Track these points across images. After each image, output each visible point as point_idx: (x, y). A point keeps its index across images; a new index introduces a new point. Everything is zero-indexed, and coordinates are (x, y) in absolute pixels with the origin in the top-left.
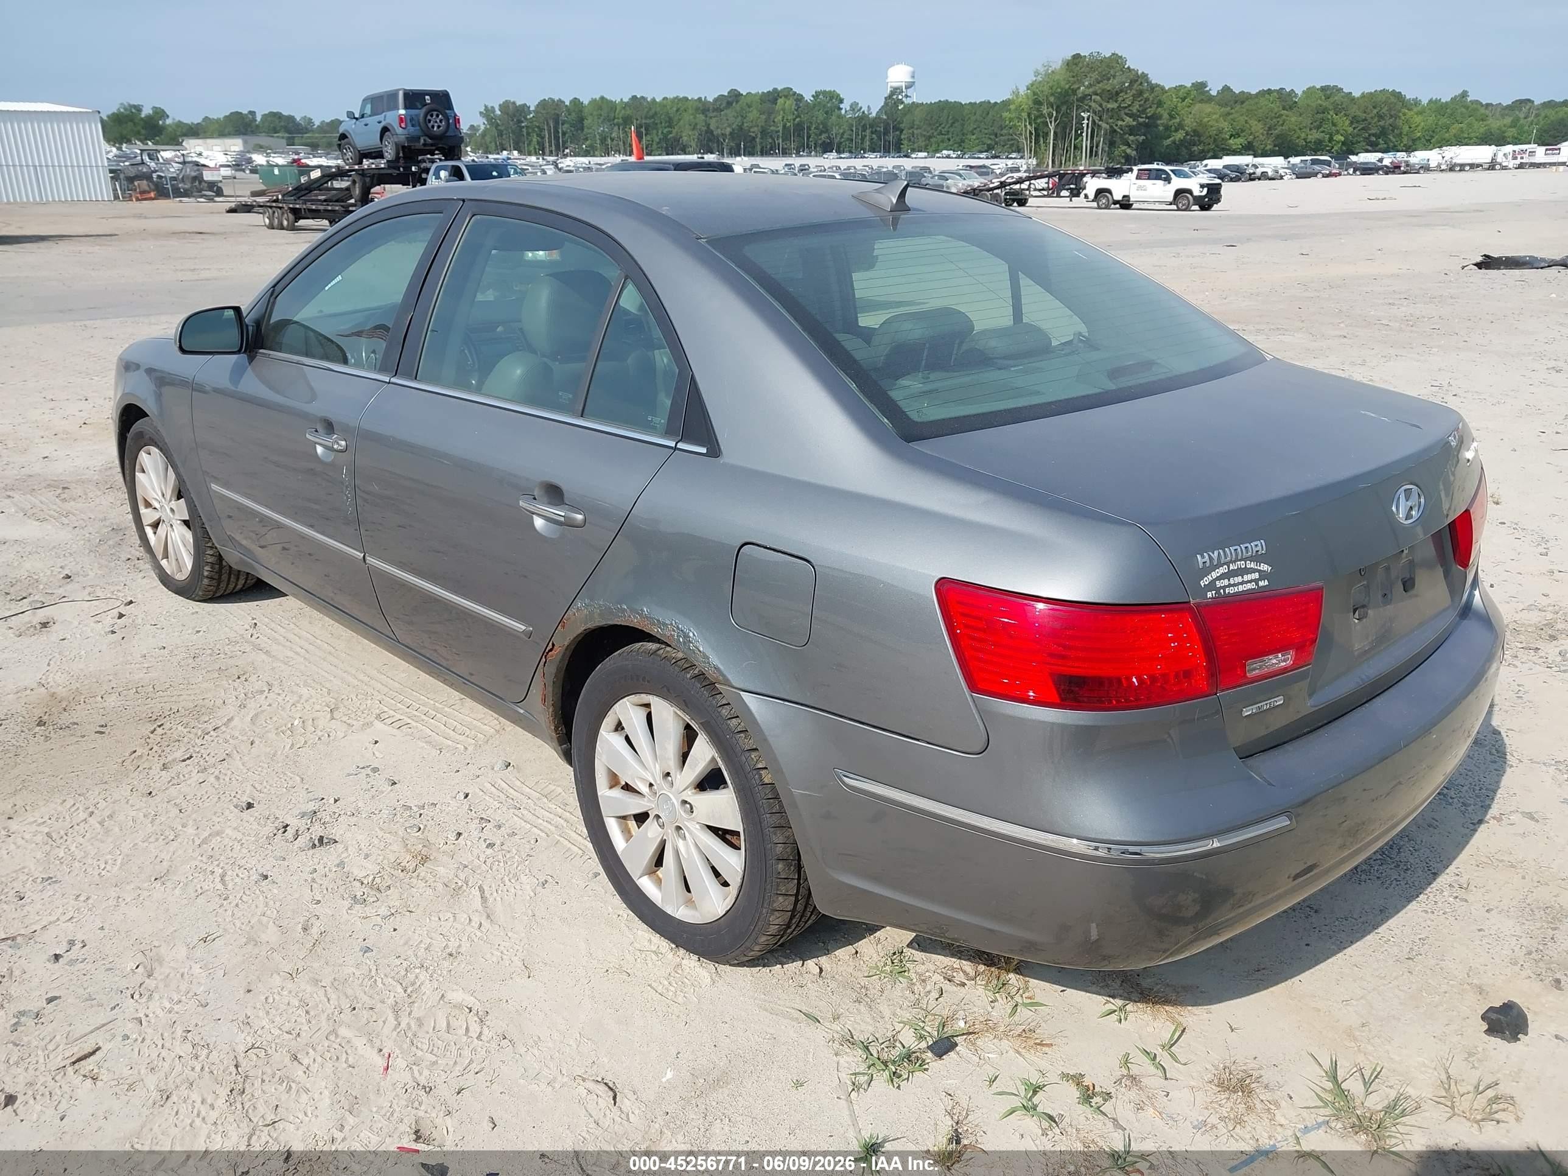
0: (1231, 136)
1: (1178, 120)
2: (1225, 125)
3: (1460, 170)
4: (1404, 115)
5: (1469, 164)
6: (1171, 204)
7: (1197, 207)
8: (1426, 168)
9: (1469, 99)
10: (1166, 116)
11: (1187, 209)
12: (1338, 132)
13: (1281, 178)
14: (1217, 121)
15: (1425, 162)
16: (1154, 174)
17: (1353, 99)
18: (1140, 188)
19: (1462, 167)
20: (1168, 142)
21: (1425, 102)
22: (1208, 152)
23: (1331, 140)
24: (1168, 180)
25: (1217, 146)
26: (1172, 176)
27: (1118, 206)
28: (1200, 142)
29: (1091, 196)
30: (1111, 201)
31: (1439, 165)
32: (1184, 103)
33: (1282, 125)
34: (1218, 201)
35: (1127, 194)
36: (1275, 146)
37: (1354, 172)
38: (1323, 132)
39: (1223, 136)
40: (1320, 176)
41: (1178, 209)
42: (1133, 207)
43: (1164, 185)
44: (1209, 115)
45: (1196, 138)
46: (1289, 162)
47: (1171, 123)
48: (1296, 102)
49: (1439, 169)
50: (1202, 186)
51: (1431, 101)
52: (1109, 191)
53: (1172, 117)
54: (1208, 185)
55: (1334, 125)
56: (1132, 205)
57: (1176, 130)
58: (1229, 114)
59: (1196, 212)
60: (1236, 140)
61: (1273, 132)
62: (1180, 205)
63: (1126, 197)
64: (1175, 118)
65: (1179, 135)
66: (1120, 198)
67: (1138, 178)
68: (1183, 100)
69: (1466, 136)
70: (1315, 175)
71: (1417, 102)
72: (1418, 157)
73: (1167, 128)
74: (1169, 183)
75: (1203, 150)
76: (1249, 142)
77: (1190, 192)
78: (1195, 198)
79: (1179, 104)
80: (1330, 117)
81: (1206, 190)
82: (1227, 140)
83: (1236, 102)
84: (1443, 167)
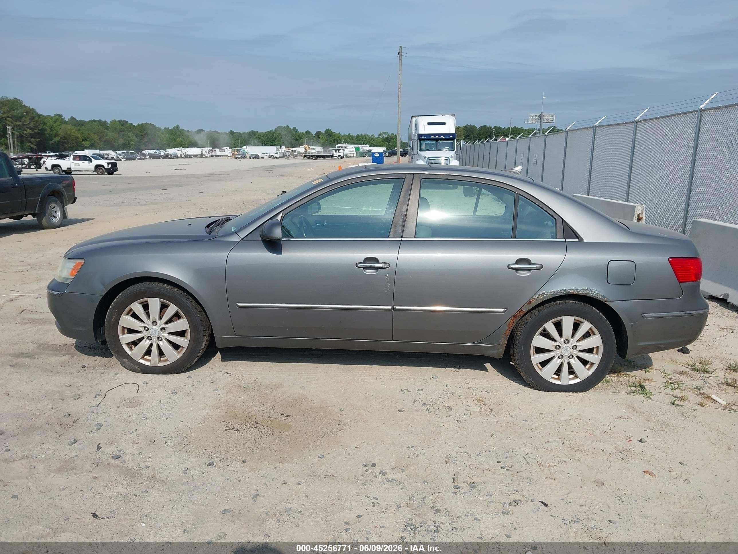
0: (83, 140)
1: (55, 132)
2: (79, 135)
3: (190, 158)
4: (157, 134)
5: (193, 155)
6: (94, 172)
7: (106, 173)
8: (176, 156)
9: (180, 128)
10: (48, 129)
11: (103, 174)
12: (131, 140)
13: (120, 160)
14: (75, 133)
15: (175, 154)
16: (82, 158)
17: (134, 126)
18: (76, 164)
19: (190, 156)
20: (52, 142)
21: (163, 129)
22: (73, 147)
23: (129, 144)
24: (91, 161)
25: (77, 145)
26: (92, 159)
27: (64, 173)
28: (68, 143)
29: (49, 168)
30: (61, 171)
31: (181, 155)
32: (56, 124)
33: (106, 136)
34: (116, 170)
35: (70, 167)
36: (104, 146)
37: (150, 158)
38: (125, 140)
39: (79, 140)
40: (136, 159)
41: (99, 174)
42: (72, 173)
43: (89, 163)
44: (70, 130)
45: (66, 141)
46: (116, 153)
47: (51, 133)
48: (108, 126)
49: (181, 157)
50: (108, 164)
51: (165, 128)
52: (59, 166)
53: (52, 130)
54: (111, 163)
55: (129, 137)
56: (71, 172)
57: (55, 137)
58: (79, 130)
59: (107, 176)
60: (86, 142)
61: (102, 139)
62: (99, 173)
63: (69, 169)
64: (54, 131)
65: (57, 139)
66: (66, 169)
67: (74, 159)
68: (55, 122)
69: (183, 143)
70: (135, 159)
71: (160, 129)
72: (171, 151)
73: (50, 135)
74: (91, 162)
75: (70, 146)
76: (92, 143)
77: (103, 166)
78: (105, 169)
79: (54, 124)
80: (126, 134)
81: (110, 165)
82: (81, 142)
83: (79, 125)
84: (183, 156)
